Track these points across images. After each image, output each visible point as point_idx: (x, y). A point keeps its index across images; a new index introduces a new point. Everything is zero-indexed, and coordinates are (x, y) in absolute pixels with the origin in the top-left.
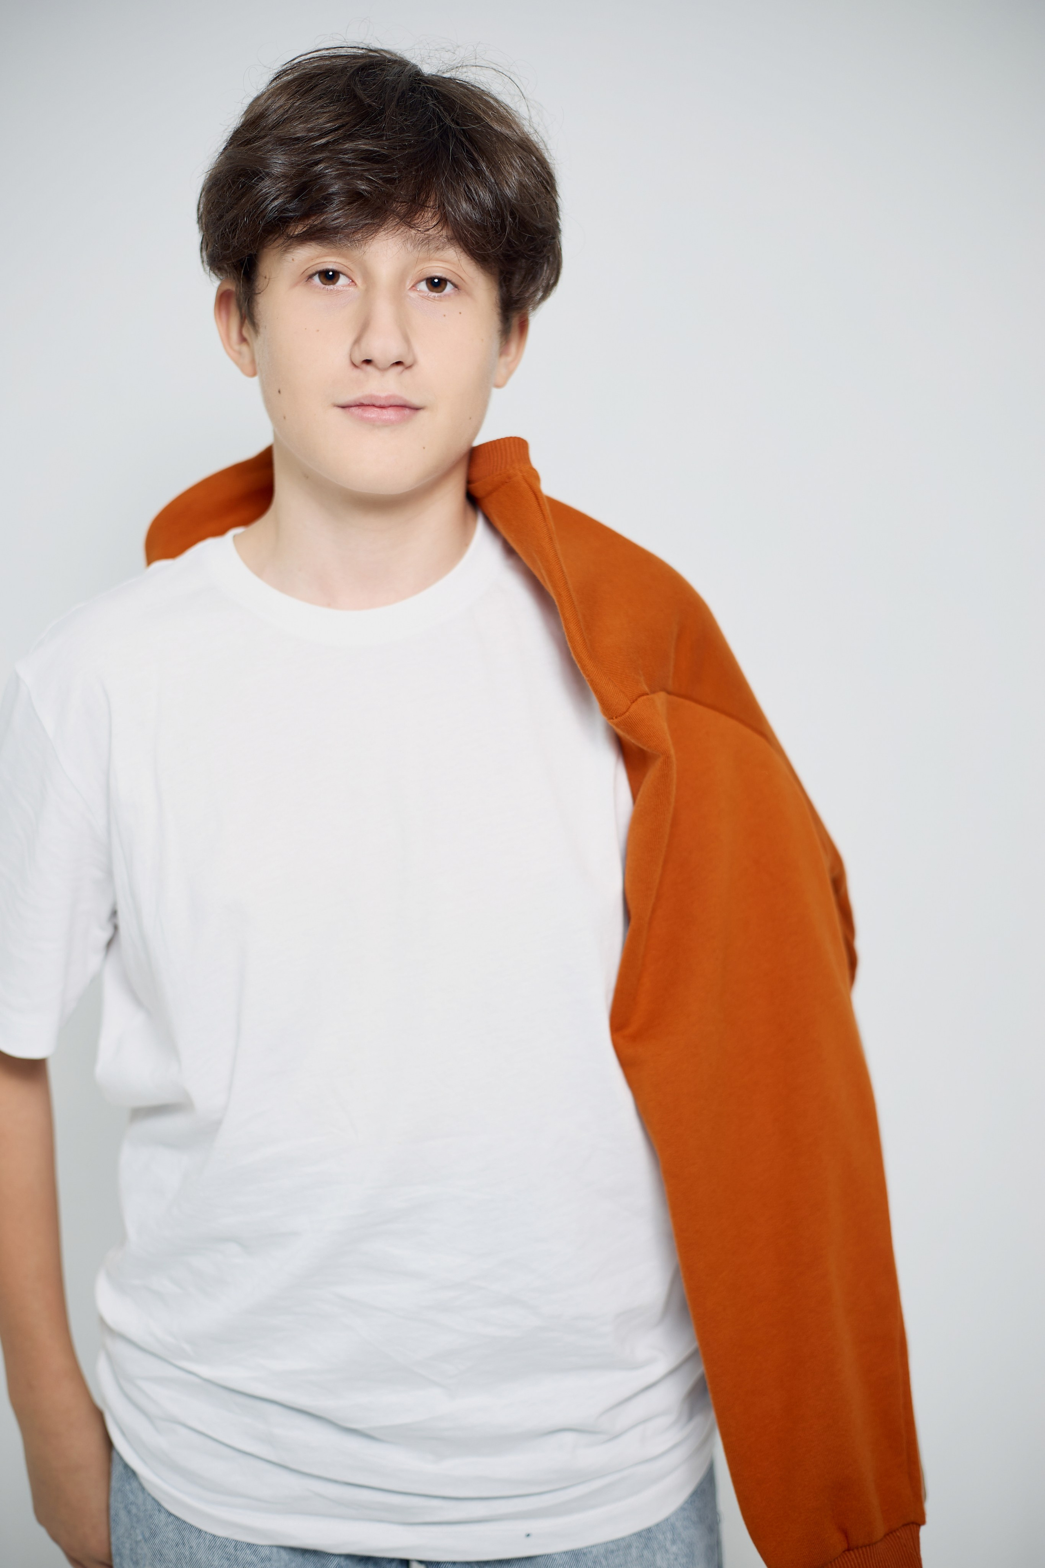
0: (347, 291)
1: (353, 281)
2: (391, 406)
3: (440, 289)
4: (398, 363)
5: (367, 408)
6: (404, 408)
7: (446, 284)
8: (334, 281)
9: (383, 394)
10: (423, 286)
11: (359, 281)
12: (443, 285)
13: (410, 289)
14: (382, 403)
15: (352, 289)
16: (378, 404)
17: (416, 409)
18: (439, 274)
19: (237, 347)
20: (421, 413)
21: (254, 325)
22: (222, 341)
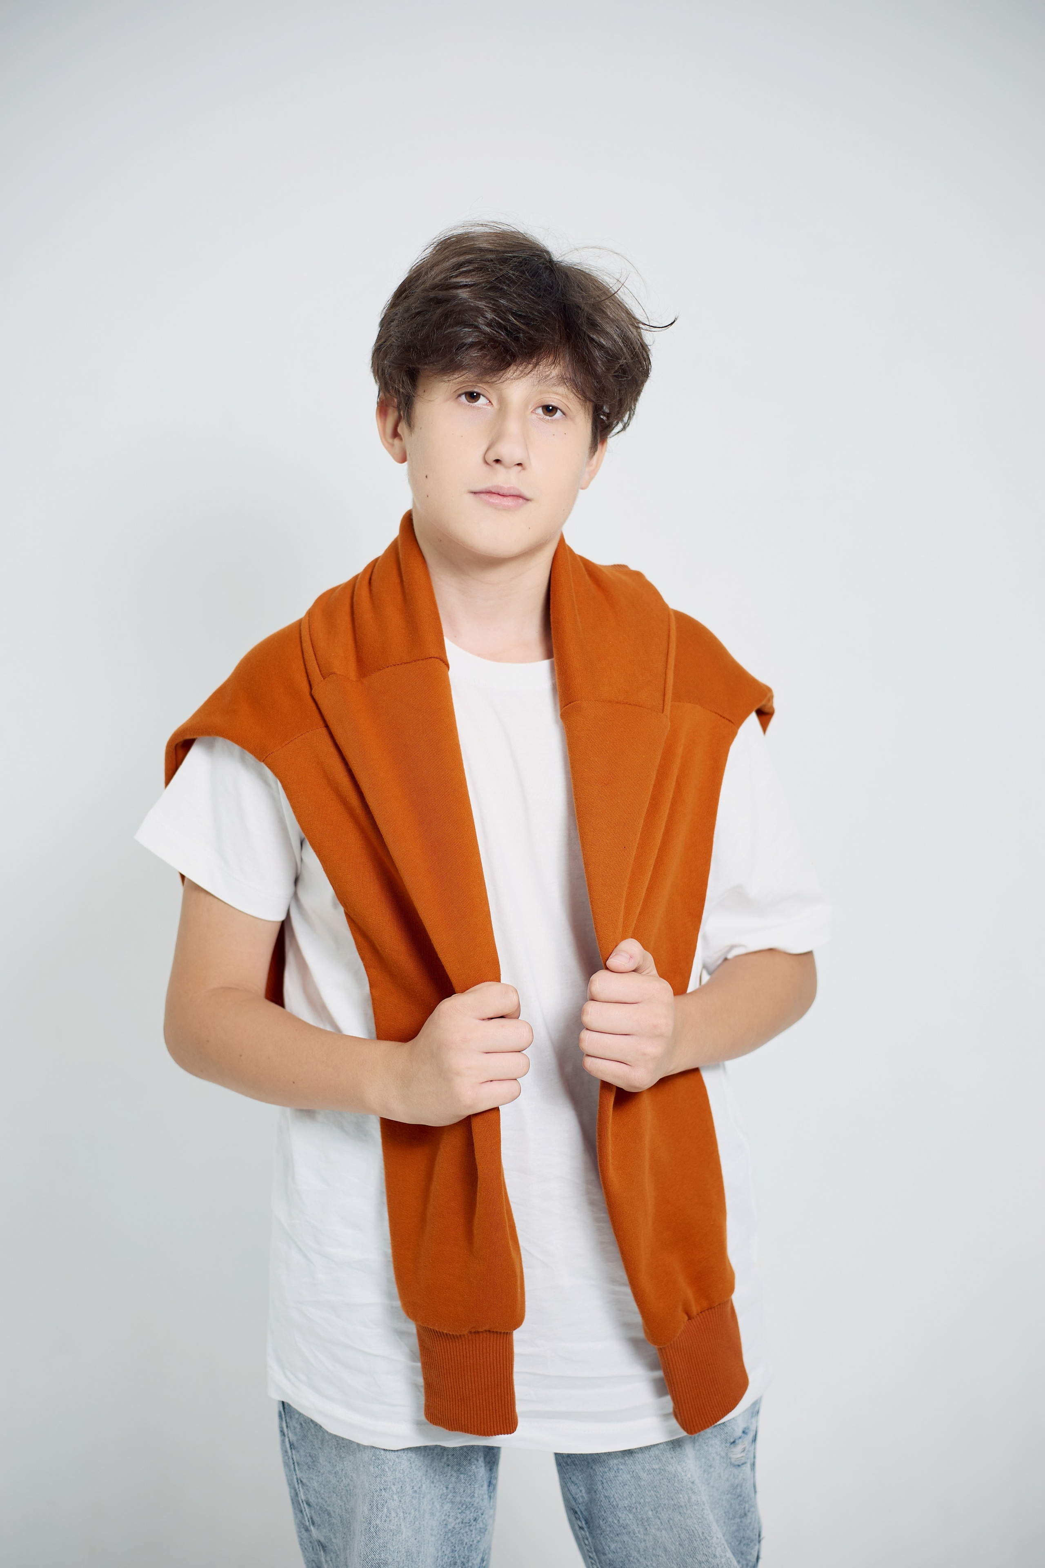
0: (485, 408)
1: (490, 402)
2: (510, 495)
3: (551, 414)
4: (519, 464)
5: (493, 495)
6: (519, 498)
7: (557, 411)
8: (476, 400)
9: (506, 486)
10: (540, 411)
11: (494, 402)
12: (554, 412)
13: (532, 412)
14: (505, 492)
15: (489, 407)
16: (501, 493)
17: (527, 500)
18: (553, 404)
19: (390, 440)
20: (530, 504)
21: (410, 425)
22: (380, 434)
